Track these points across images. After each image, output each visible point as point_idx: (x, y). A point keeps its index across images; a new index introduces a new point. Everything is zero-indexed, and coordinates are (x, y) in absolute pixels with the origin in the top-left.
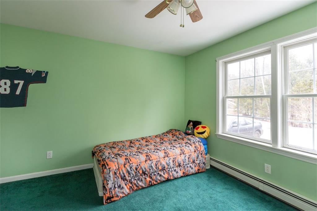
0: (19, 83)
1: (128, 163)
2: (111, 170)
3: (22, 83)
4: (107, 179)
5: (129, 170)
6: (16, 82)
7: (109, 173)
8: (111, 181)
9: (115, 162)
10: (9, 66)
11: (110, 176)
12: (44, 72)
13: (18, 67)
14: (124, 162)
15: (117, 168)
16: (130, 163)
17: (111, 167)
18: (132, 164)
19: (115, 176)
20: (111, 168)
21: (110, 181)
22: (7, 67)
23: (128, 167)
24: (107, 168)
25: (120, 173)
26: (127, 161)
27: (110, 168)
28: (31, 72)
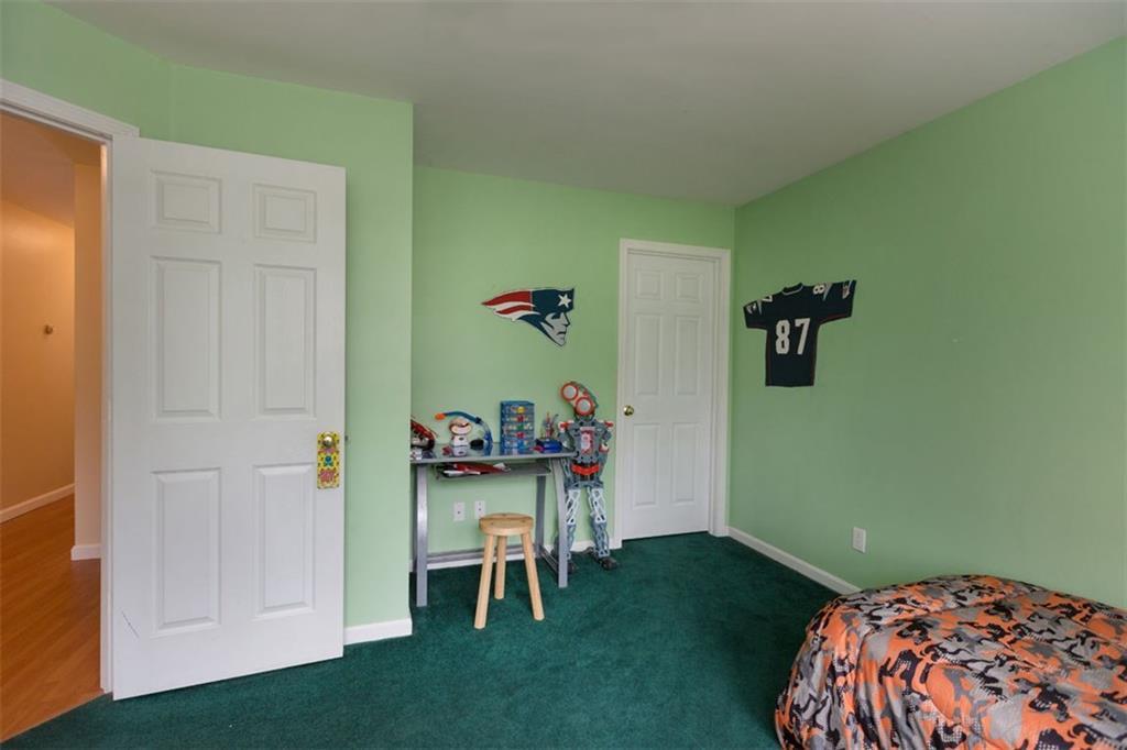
0: (802, 325)
1: (902, 676)
2: (824, 645)
3: (806, 322)
4: (802, 669)
5: (898, 712)
6: (798, 323)
7: (815, 653)
8: (809, 684)
9: (853, 633)
10: (788, 286)
11: (812, 665)
12: (847, 283)
13: (800, 285)
14: (889, 659)
15: (853, 659)
16: (909, 683)
17: (829, 637)
18: (923, 698)
19: (829, 682)
20: (827, 641)
21: (805, 679)
22: (786, 290)
23: (896, 694)
24: (819, 632)
25: (856, 690)
26: (904, 666)
27: (824, 639)
28: (821, 292)
